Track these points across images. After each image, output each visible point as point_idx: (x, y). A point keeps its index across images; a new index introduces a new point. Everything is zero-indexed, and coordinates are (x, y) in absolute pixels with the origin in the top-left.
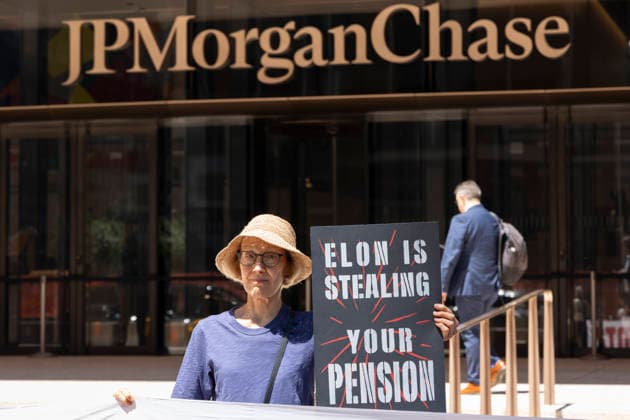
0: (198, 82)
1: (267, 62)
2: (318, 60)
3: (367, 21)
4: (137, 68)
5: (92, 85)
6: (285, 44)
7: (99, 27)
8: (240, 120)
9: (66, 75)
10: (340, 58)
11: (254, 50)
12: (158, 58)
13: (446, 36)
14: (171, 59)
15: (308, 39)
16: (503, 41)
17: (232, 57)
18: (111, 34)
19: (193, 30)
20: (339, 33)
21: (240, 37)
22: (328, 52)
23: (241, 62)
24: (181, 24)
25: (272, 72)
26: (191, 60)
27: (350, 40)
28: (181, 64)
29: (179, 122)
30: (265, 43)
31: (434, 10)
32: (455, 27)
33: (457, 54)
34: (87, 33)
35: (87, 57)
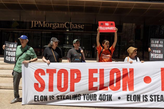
0: (46, 28)
1: (53, 27)
2: (59, 27)
3: (64, 23)
4: (39, 26)
5: (34, 28)
6: (55, 25)
7: (35, 22)
8: (50, 32)
9: (31, 26)
10: (61, 27)
11: (52, 26)
12: (42, 26)
13: (72, 26)
14: (43, 26)
15: (58, 25)
16: (78, 27)
17: (50, 26)
18: (36, 23)
19: (45, 23)
20: (61, 24)
21: (50, 24)
22: (60, 26)
23: (51, 27)
24: (44, 22)
25: (54, 28)
26: (45, 26)
27: (62, 25)
28: (44, 26)
29: (43, 32)
30: (53, 25)
31: (71, 23)
32: (73, 25)
33: (73, 27)
34: (34, 22)
35: (34, 25)
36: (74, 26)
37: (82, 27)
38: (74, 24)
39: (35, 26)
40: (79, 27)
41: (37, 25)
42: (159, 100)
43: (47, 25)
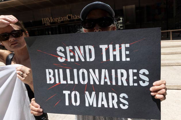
0: (53, 23)
1: (59, 21)
2: (63, 20)
3: (66, 16)
5: (44, 24)
6: (60, 19)
8: (57, 26)
10: (64, 20)
11: (57, 20)
12: (50, 21)
13: (73, 17)
15: (61, 19)
16: (77, 17)
19: (52, 18)
22: (63, 19)
23: (56, 21)
24: (51, 18)
25: (59, 22)
27: (65, 18)
28: (52, 22)
30: (58, 19)
31: (71, 15)
33: (74, 19)
34: (44, 20)
36: (74, 17)
40: (78, 17)
41: (47, 22)
43: (54, 20)
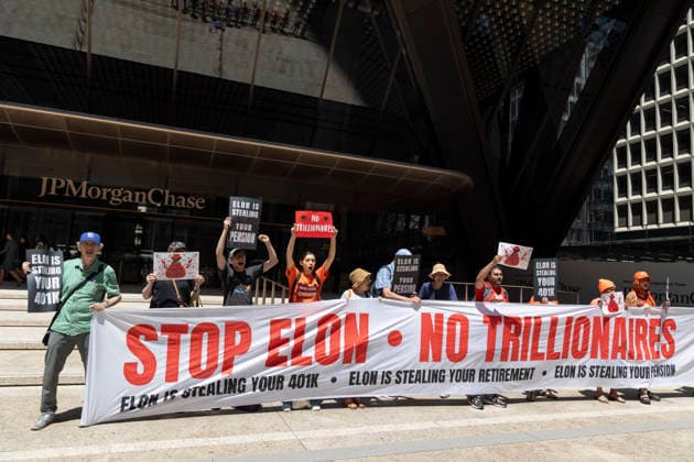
0: (88, 201)
1: (113, 199)
2: (130, 200)
3: (147, 192)
4: (67, 194)
5: (48, 197)
6: (120, 195)
7: (54, 180)
8: (102, 214)
9: (40, 192)
11: (109, 195)
12: (75, 193)
13: (170, 199)
14: (80, 193)
15: (126, 194)
16: (186, 202)
17: (101, 195)
18: (59, 183)
19: (88, 186)
20: (138, 194)
21: (105, 190)
23: (104, 197)
24: (84, 183)
25: (114, 202)
26: (87, 194)
27: (141, 196)
28: (83, 196)
29: (77, 212)
30: (113, 193)
31: (167, 192)
32: (173, 197)
33: (173, 204)
34: (50, 182)
35: (49, 189)
36: (176, 201)
37: (200, 204)
38: (176, 195)
39: (53, 192)
40: (192, 203)
41: (61, 191)
42: (413, 379)
43: (94, 192)
